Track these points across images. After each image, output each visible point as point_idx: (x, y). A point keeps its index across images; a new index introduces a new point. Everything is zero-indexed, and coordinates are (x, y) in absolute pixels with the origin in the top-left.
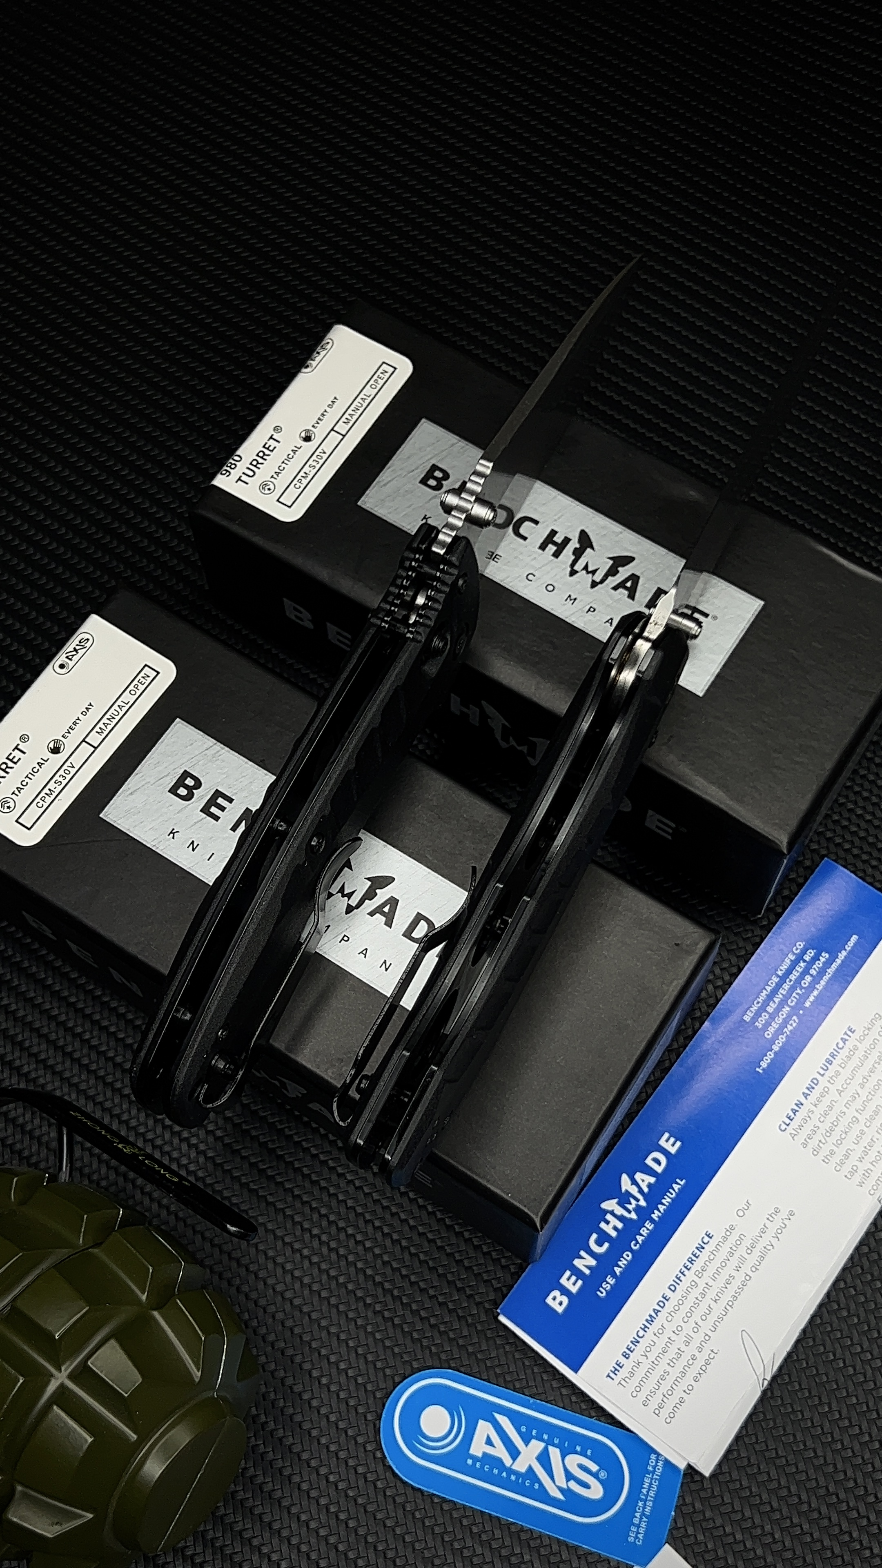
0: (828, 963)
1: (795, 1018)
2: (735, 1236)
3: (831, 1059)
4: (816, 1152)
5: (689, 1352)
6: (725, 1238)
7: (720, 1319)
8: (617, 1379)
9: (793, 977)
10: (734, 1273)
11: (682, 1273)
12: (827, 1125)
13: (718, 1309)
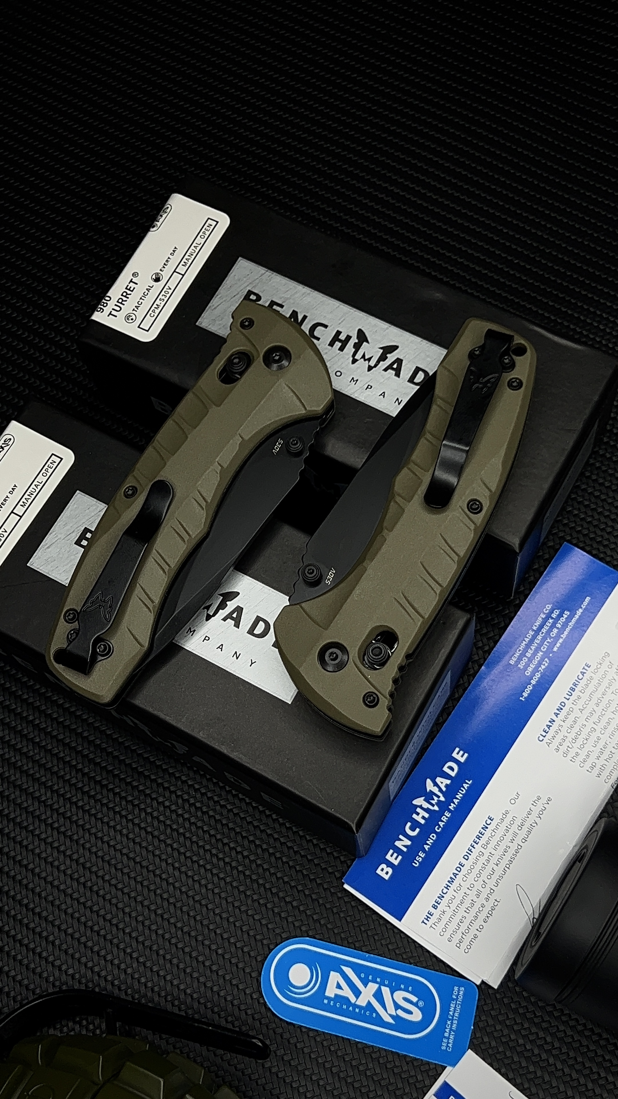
0: (569, 619)
1: (546, 659)
2: (509, 817)
3: (574, 687)
4: (565, 754)
5: (479, 902)
6: (502, 819)
7: (501, 877)
8: (430, 924)
9: (544, 630)
10: (510, 844)
11: (473, 847)
12: (573, 735)
13: (499, 871)
